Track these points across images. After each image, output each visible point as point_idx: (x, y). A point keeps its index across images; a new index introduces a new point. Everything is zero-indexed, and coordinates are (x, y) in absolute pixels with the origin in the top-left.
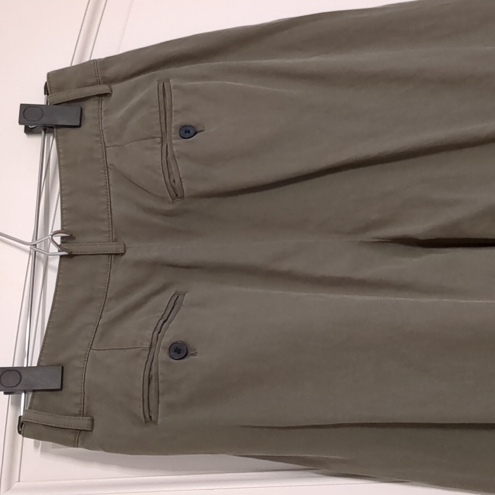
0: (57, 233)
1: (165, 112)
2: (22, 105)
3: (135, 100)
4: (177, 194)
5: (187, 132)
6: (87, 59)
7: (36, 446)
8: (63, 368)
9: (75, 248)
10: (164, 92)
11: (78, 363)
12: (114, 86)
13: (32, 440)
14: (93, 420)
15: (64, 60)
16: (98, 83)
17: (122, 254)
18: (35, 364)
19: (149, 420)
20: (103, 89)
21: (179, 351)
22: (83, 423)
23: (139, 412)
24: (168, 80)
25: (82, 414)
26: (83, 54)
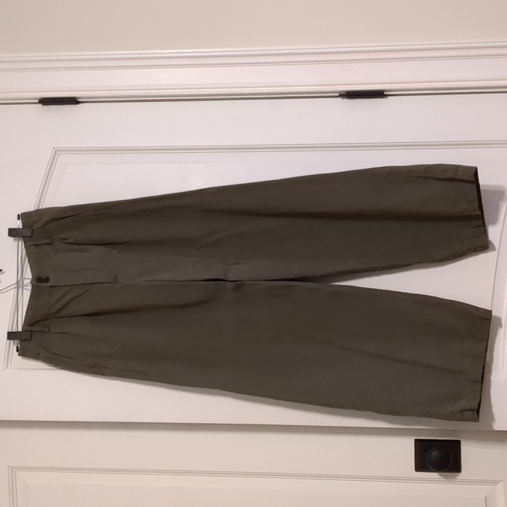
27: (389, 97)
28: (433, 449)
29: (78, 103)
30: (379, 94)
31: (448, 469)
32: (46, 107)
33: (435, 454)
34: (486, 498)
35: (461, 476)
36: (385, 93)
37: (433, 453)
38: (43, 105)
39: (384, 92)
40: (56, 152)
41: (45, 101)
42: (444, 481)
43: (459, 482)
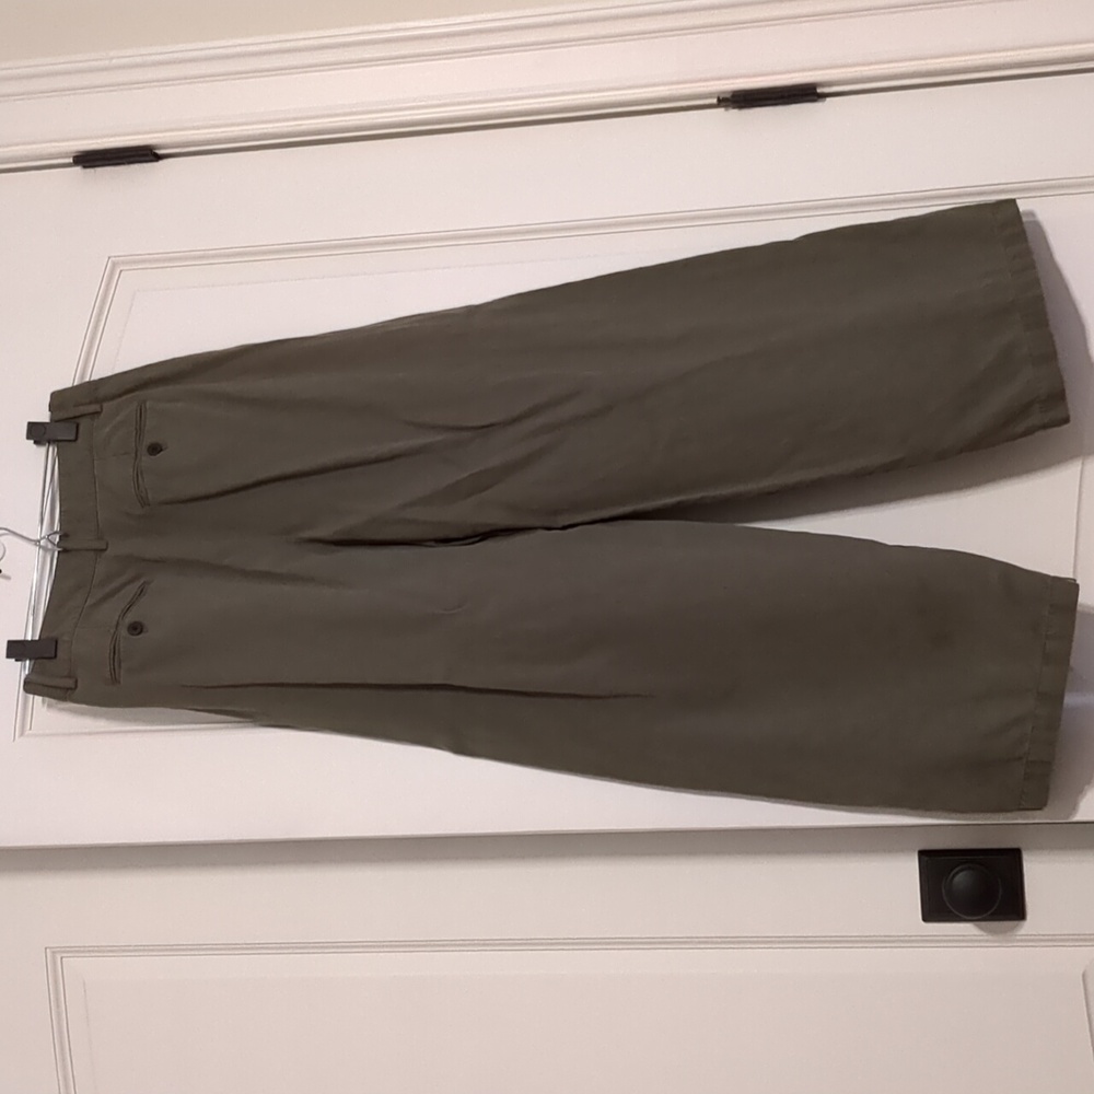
0: (56, 533)
1: (140, 431)
2: (29, 423)
3: (118, 418)
4: (144, 502)
5: (155, 449)
6: (87, 380)
7: (43, 702)
8: (57, 642)
9: (69, 545)
10: (141, 412)
11: (66, 638)
12: (105, 405)
13: (41, 698)
14: (76, 681)
15: (66, 381)
16: (90, 403)
17: (105, 550)
18: (37, 638)
19: (115, 680)
20: (94, 408)
21: (136, 628)
22: (69, 683)
23: (108, 675)
24: (145, 402)
25: (69, 677)
26: (83, 375)
27: (828, 99)
28: (957, 869)
29: (158, 158)
30: (805, 93)
31: (992, 914)
32: (90, 171)
33: (961, 879)
34: (1084, 975)
35: (1027, 927)
36: (819, 90)
37: (957, 879)
38: (85, 167)
39: (815, 89)
40: (114, 265)
41: (89, 159)
42: (987, 941)
43: (1021, 941)
